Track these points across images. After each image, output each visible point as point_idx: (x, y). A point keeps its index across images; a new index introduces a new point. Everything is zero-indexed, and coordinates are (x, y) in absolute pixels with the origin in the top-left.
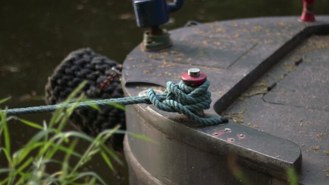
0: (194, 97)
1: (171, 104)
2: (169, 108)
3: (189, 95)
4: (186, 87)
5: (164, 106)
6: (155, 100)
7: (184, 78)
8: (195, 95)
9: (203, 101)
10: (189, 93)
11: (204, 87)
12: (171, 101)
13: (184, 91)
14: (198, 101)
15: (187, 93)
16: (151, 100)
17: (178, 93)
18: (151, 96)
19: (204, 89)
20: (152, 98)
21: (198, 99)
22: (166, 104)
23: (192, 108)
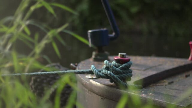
0: (121, 70)
1: (106, 72)
2: (104, 75)
3: (118, 68)
4: (116, 64)
5: (101, 74)
6: (96, 70)
7: (115, 58)
8: (122, 68)
9: (127, 73)
10: (118, 67)
11: (128, 64)
12: (106, 71)
13: (115, 66)
14: (123, 72)
15: (117, 67)
16: (93, 71)
17: (111, 66)
18: (93, 68)
19: (129, 65)
20: (94, 69)
21: (124, 71)
22: (103, 73)
23: (119, 76)
